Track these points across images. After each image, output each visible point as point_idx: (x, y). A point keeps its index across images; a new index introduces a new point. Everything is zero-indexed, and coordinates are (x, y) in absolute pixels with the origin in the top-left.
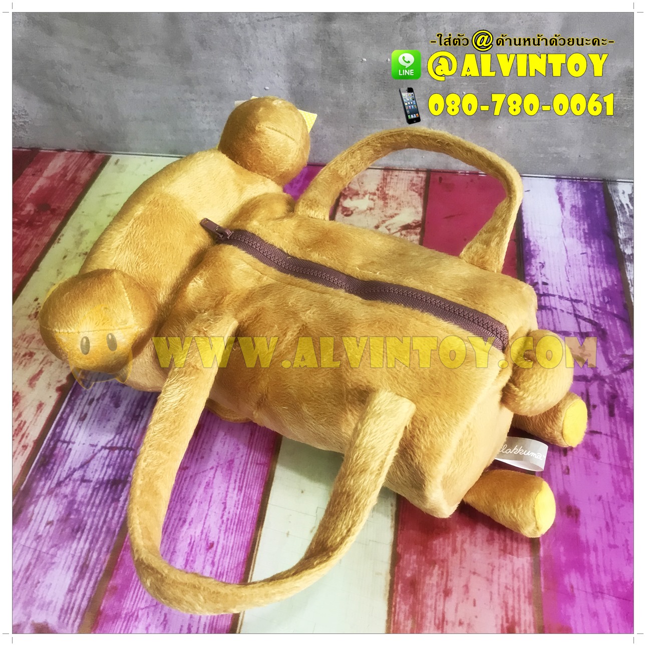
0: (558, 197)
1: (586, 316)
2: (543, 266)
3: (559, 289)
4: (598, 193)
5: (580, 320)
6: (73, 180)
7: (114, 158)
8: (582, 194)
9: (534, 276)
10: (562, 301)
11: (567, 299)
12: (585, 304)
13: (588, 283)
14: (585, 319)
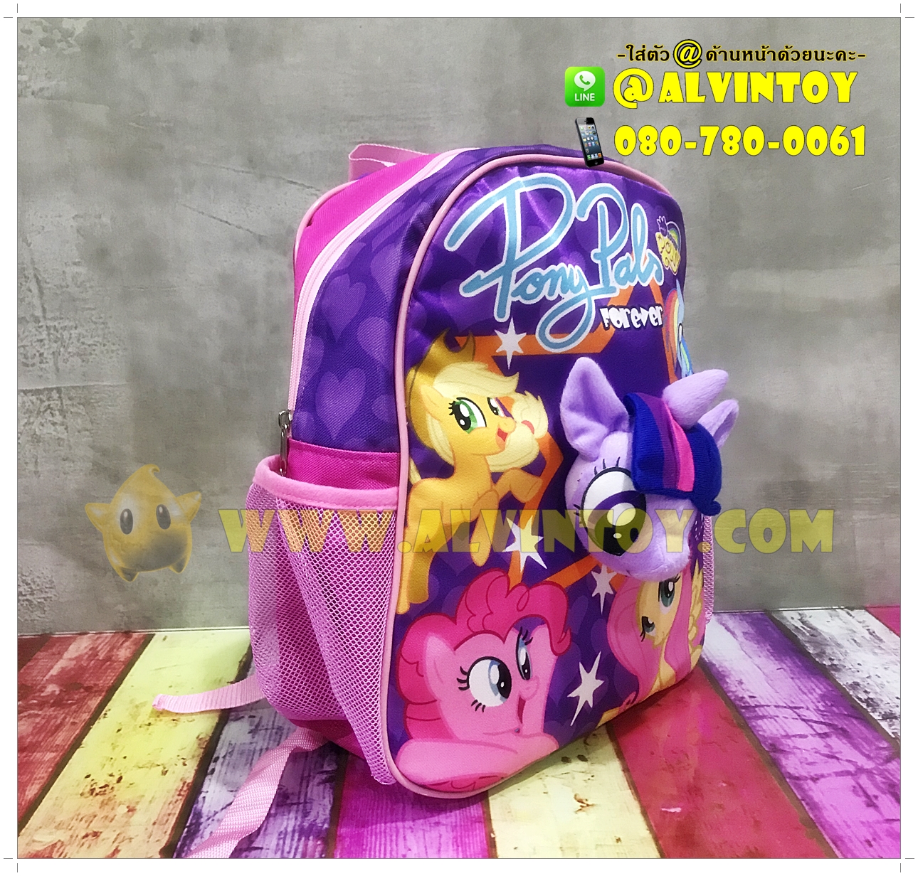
0: (723, 628)
1: (815, 719)
2: (741, 683)
3: (772, 700)
4: (766, 621)
5: (810, 723)
6: (108, 658)
7: (159, 636)
8: (747, 622)
9: (736, 692)
10: (780, 709)
11: (785, 707)
12: (808, 709)
13: (800, 692)
14: (815, 722)
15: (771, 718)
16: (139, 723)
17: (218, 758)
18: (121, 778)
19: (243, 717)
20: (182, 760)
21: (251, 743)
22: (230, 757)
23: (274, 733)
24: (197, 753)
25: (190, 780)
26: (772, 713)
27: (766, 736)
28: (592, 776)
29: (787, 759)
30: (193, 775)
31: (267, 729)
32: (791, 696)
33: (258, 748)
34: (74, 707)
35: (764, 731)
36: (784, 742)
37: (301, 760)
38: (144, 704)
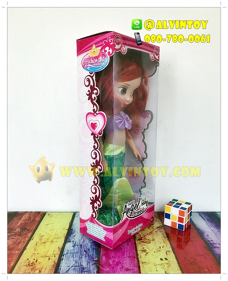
16: (42, 242)
17: (64, 255)
18: (37, 261)
19: (71, 241)
20: (54, 255)
21: (73, 250)
22: (68, 254)
23: (79, 248)
24: (58, 253)
25: (56, 262)
26: (218, 246)
27: (217, 254)
28: (170, 265)
30: (57, 260)
31: (77, 245)
33: (75, 252)
34: (24, 236)
37: (87, 256)
38: (43, 236)
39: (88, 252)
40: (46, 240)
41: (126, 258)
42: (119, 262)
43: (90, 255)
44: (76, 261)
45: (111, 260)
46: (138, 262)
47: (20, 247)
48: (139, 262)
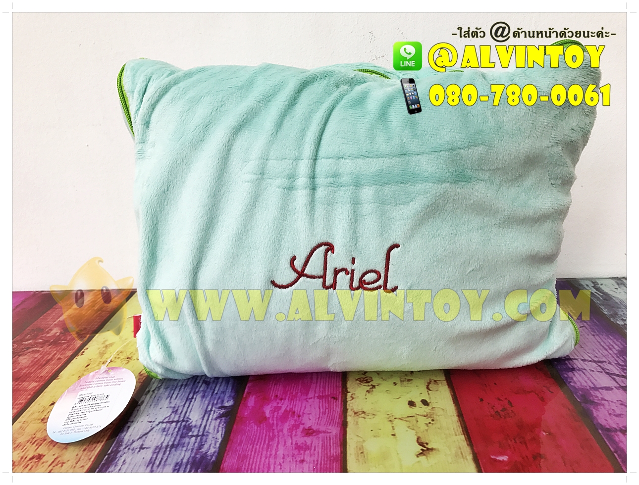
1: (617, 372)
3: (578, 354)
5: (613, 376)
10: (587, 363)
11: (590, 361)
12: (610, 363)
13: (601, 347)
14: (617, 375)
15: (578, 370)
16: (104, 360)
17: (149, 391)
22: (158, 391)
26: (580, 366)
27: (577, 387)
28: (433, 420)
29: (597, 410)
32: (594, 351)
34: (65, 345)
35: (575, 383)
36: (593, 394)
37: (208, 396)
38: (111, 345)
39: (214, 385)
40: (115, 356)
41: (312, 399)
42: (290, 411)
43: (217, 393)
44: (174, 407)
45: (270, 406)
46: (345, 411)
47: (46, 371)
48: (347, 410)
